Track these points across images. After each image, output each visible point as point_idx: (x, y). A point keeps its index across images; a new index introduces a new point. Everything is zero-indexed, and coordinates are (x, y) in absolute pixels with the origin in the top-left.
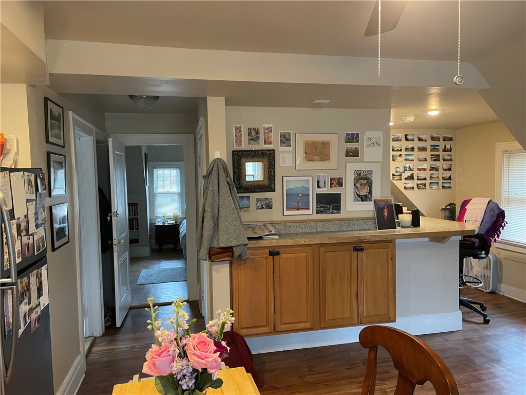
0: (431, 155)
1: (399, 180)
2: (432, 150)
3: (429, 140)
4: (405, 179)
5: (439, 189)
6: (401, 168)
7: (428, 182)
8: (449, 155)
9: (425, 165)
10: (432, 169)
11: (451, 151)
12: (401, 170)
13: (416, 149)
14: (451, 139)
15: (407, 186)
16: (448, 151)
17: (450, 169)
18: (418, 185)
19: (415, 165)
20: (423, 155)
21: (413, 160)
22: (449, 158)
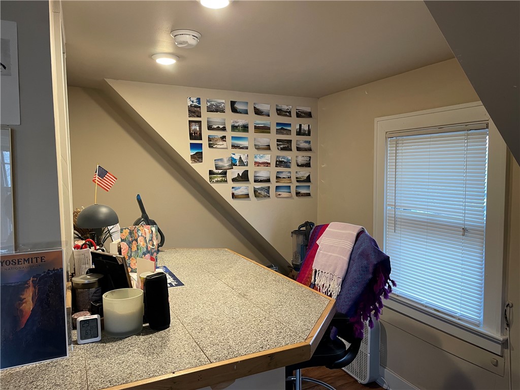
0: (278, 141)
1: (221, 181)
2: (279, 132)
3: (273, 113)
4: (234, 180)
5: (291, 197)
6: (225, 160)
7: (273, 184)
8: (306, 142)
9: (267, 157)
10: (279, 163)
11: (309, 134)
12: (226, 164)
13: (251, 129)
14: (309, 115)
15: (237, 192)
16: (304, 134)
17: (308, 165)
18: (255, 191)
19: (250, 156)
20: (263, 139)
21: (247, 148)
22: (306, 145)
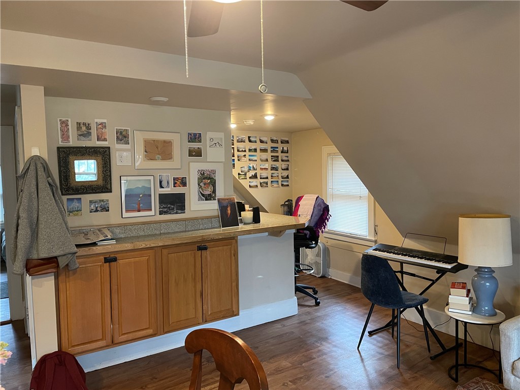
0: (272, 156)
1: (244, 178)
2: (272, 152)
3: (269, 142)
4: (250, 178)
5: (279, 187)
6: (246, 167)
7: (269, 181)
8: (286, 157)
9: (267, 165)
10: (273, 169)
11: (287, 152)
12: (246, 169)
13: (258, 150)
14: (287, 142)
15: (252, 184)
16: (285, 153)
17: (287, 169)
18: (261, 184)
19: (258, 165)
20: (264, 156)
21: (256, 161)
22: (286, 159)
